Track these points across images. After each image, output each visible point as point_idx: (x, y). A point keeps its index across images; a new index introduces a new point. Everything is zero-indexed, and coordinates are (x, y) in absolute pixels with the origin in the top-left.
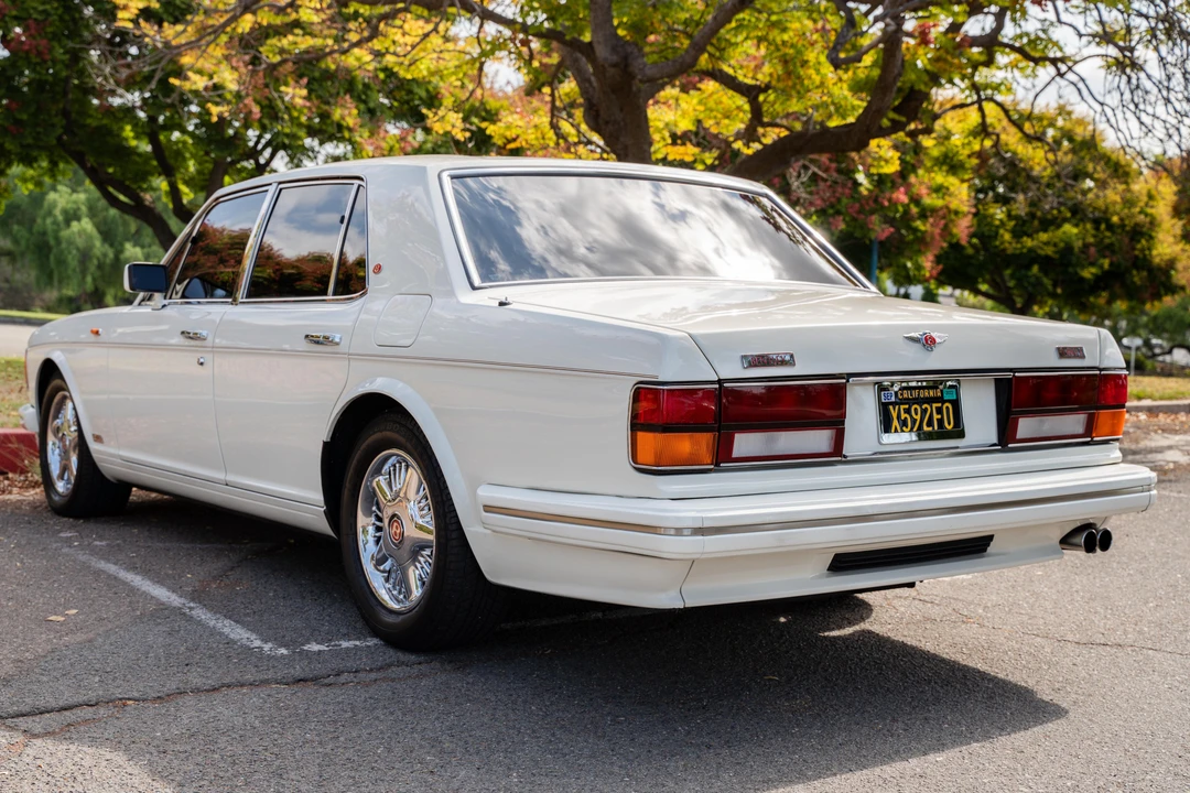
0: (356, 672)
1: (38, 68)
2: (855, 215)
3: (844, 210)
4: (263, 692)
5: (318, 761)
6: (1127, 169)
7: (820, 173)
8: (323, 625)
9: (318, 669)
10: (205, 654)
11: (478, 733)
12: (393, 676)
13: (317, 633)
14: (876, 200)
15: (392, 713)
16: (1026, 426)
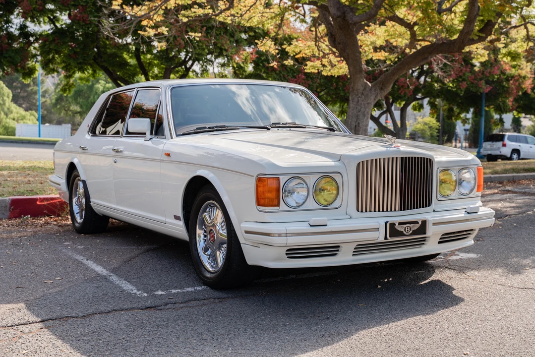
0: (174, 304)
1: (84, 27)
2: (472, 81)
3: (466, 79)
4: (130, 313)
5: (145, 344)
7: (448, 63)
8: (167, 283)
9: (158, 302)
10: (110, 297)
11: (221, 330)
12: (191, 305)
13: (163, 286)
14: (483, 74)
15: (184, 322)
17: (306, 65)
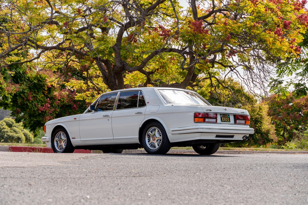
6: (252, 99)
16: (238, 121)
17: (76, 95)
